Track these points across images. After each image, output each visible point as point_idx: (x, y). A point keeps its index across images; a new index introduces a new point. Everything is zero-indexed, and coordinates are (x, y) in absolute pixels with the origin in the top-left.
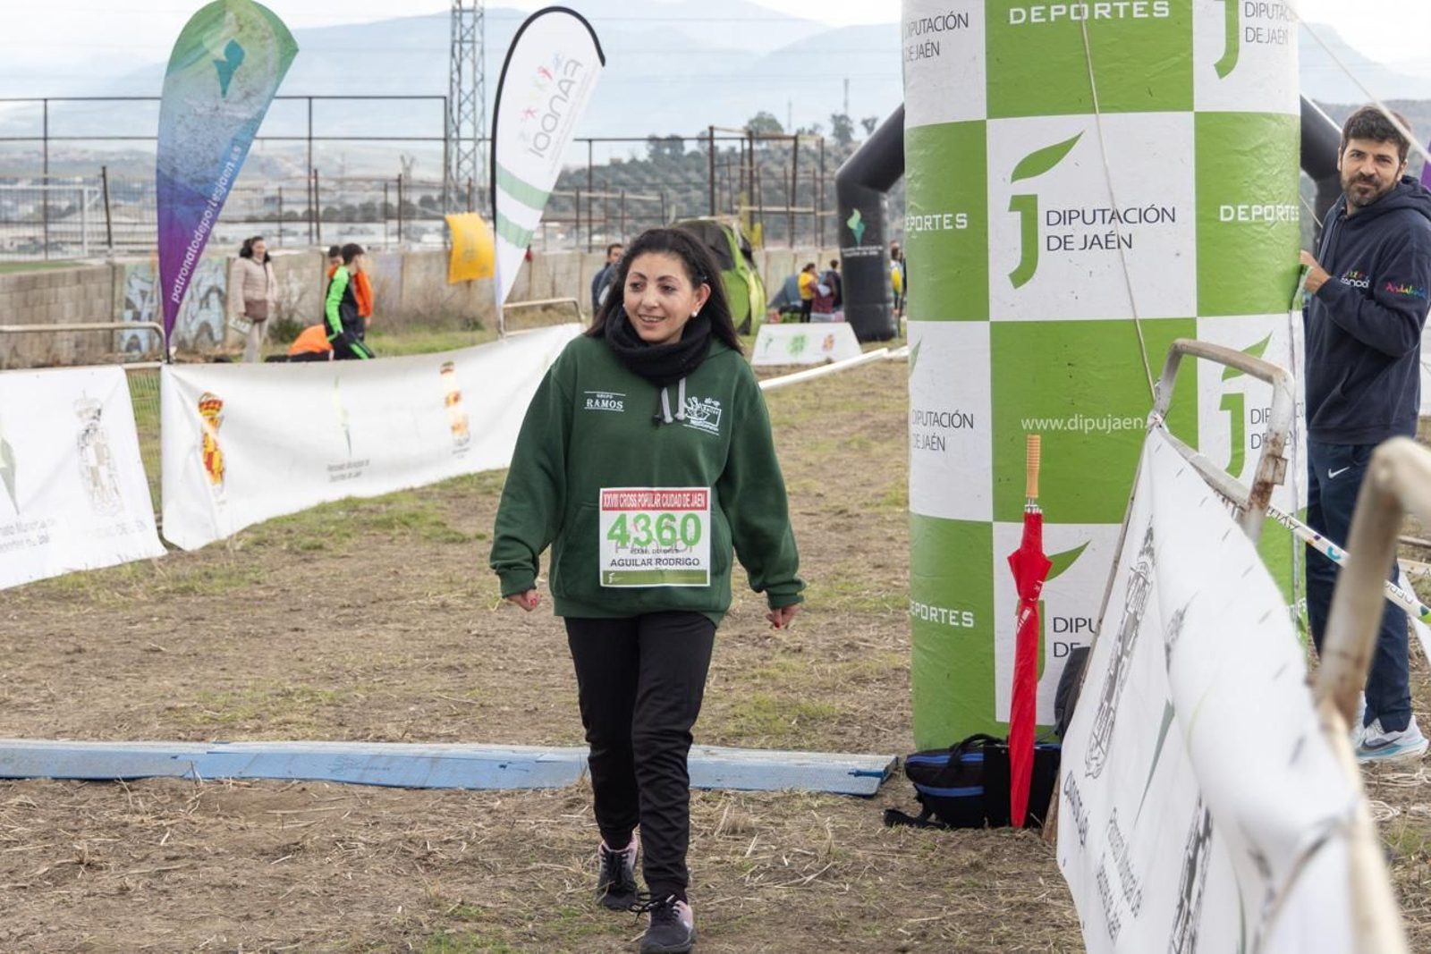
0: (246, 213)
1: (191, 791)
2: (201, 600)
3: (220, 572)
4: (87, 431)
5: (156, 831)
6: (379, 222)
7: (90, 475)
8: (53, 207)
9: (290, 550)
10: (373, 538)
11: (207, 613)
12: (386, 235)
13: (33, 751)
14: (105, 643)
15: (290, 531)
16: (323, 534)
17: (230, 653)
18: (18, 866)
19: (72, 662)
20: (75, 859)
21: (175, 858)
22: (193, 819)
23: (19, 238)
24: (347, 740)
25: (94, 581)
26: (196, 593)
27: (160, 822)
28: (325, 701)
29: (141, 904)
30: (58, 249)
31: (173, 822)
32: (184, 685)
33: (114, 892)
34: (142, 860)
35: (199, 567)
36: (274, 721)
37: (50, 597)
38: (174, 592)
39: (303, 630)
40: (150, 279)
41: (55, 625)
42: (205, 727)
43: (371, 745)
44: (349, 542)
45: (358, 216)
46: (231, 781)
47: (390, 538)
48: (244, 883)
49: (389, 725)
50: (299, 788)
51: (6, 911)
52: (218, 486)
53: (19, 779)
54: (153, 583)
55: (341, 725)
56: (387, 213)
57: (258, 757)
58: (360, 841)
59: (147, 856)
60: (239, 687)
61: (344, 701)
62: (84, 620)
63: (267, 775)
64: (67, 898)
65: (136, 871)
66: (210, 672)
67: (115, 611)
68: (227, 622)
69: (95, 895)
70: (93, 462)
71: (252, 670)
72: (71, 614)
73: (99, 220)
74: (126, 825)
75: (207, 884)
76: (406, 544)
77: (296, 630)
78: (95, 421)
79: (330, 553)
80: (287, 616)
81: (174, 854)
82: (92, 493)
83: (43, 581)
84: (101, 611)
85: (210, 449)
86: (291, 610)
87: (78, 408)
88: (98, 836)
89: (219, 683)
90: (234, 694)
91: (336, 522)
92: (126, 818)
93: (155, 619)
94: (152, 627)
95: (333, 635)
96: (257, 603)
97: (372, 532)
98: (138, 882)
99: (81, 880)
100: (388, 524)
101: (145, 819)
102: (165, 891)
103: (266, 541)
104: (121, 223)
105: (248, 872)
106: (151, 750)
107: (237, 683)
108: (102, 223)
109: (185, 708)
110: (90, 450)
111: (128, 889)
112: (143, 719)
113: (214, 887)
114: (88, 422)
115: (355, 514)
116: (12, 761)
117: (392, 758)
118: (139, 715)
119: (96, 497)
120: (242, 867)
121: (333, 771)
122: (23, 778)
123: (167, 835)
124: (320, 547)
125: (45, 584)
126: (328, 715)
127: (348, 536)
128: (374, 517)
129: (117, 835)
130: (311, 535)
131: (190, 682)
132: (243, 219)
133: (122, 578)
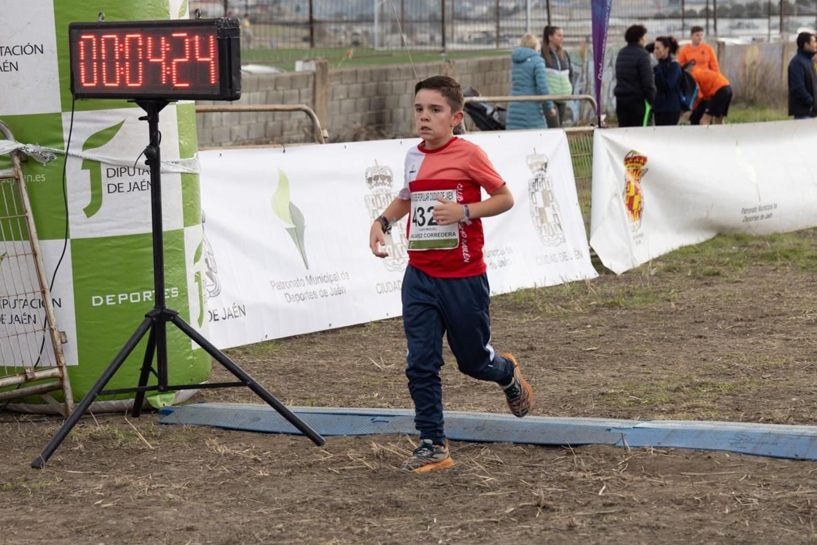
0: (655, 11)
1: (622, 456)
2: (624, 313)
3: (638, 292)
4: (536, 180)
5: (595, 485)
6: (763, 18)
7: (538, 215)
8: (502, 8)
9: (694, 276)
10: (760, 268)
11: (630, 322)
12: (770, 28)
13: (499, 422)
14: (551, 343)
15: (693, 261)
16: (720, 264)
17: (648, 353)
18: (491, 506)
19: (526, 357)
20: (534, 503)
21: (611, 505)
22: (624, 476)
23: (475, 32)
24: (743, 421)
25: (541, 297)
26: (620, 307)
27: (598, 478)
28: (725, 391)
29: (586, 538)
30: (506, 41)
31: (609, 478)
32: (613, 377)
33: (564, 528)
34: (585, 505)
35: (623, 288)
36: (685, 405)
37: (508, 308)
38: (603, 306)
39: (705, 338)
40: (581, 63)
41: (511, 329)
42: (631, 408)
43: (761, 425)
44: (741, 271)
45: (745, 13)
46: (652, 449)
47: (773, 268)
48: (665, 525)
49: (776, 410)
50: (706, 457)
51: (482, 539)
52: (638, 222)
53: (489, 442)
54: (587, 299)
55: (737, 410)
56: (769, 11)
57: (674, 432)
58: (755, 497)
59: (589, 503)
60: (656, 380)
61: (740, 392)
62: (534, 325)
63: (680, 446)
64: (529, 531)
65: (581, 513)
66: (633, 368)
67: (558, 319)
68: (645, 330)
69: (549, 529)
70: (541, 204)
71: (666, 367)
72: (524, 321)
73: (542, 17)
74: (572, 479)
75: (637, 525)
76: (787, 273)
77: (700, 337)
78: (543, 172)
79: (725, 279)
80: (692, 326)
81: (610, 501)
82: (540, 228)
83: (502, 295)
84: (547, 319)
85: (632, 193)
86: (696, 322)
87: (529, 162)
88: (551, 487)
89: (640, 376)
90: (652, 385)
91: (730, 255)
92: (572, 474)
93: (589, 326)
94: (587, 332)
95: (730, 342)
96: (669, 316)
97: (759, 263)
98: (582, 522)
99: (539, 519)
100: (772, 257)
101: (586, 475)
102: (604, 529)
103: (675, 269)
104: (559, 20)
105: (667, 518)
106: (590, 424)
107: (655, 376)
108: (544, 20)
109: (615, 394)
110: (539, 195)
111: (575, 526)
112: (582, 401)
113: (641, 527)
114: (537, 173)
115: (746, 249)
116: (484, 429)
117: (779, 436)
118: (579, 398)
119: (543, 232)
120: (662, 513)
121: (732, 444)
122: (492, 442)
123: (604, 488)
124: (718, 274)
125: (503, 298)
126: (728, 402)
127: (741, 266)
128: (761, 251)
129: (566, 486)
130: (711, 265)
131: (618, 374)
132: (653, 15)
133: (562, 295)
